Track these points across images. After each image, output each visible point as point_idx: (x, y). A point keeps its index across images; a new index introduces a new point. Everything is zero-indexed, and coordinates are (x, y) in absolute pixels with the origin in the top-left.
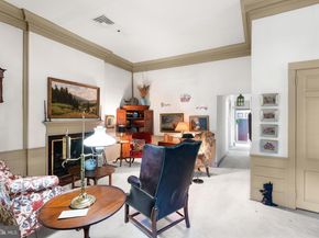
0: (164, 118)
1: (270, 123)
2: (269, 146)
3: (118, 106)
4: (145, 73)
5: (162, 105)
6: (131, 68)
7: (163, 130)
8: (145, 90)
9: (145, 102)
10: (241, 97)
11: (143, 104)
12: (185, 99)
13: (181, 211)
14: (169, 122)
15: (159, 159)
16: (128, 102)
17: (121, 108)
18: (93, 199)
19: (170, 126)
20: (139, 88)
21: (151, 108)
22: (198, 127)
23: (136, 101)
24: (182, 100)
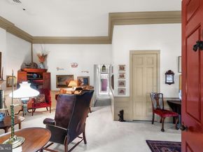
0: (59, 78)
1: (122, 80)
2: (122, 91)
3: (19, 68)
4: (43, 45)
5: (58, 69)
6: (31, 40)
7: (59, 86)
8: (43, 58)
9: (44, 66)
10: (104, 66)
11: (42, 67)
12: (74, 66)
13: (81, 135)
14: (63, 81)
15: (71, 103)
16: (28, 66)
17: (22, 70)
18: (23, 139)
19: (64, 83)
20: (38, 55)
21: (48, 71)
22: (83, 84)
23: (35, 65)
24: (72, 66)
